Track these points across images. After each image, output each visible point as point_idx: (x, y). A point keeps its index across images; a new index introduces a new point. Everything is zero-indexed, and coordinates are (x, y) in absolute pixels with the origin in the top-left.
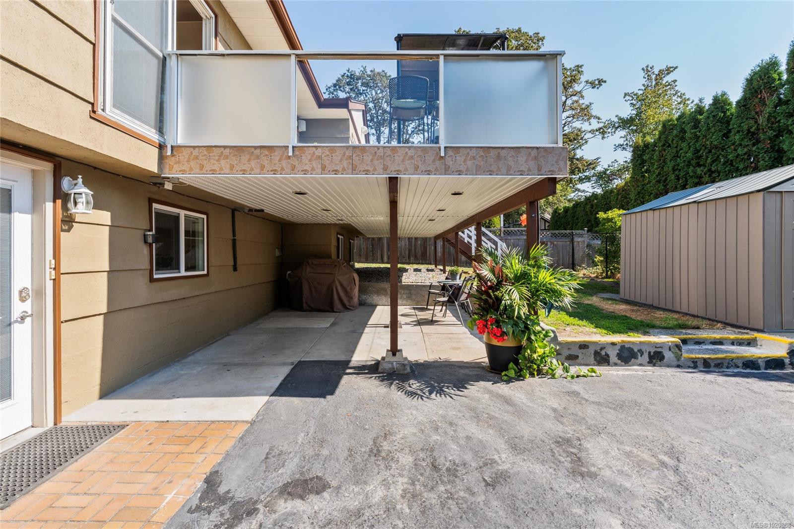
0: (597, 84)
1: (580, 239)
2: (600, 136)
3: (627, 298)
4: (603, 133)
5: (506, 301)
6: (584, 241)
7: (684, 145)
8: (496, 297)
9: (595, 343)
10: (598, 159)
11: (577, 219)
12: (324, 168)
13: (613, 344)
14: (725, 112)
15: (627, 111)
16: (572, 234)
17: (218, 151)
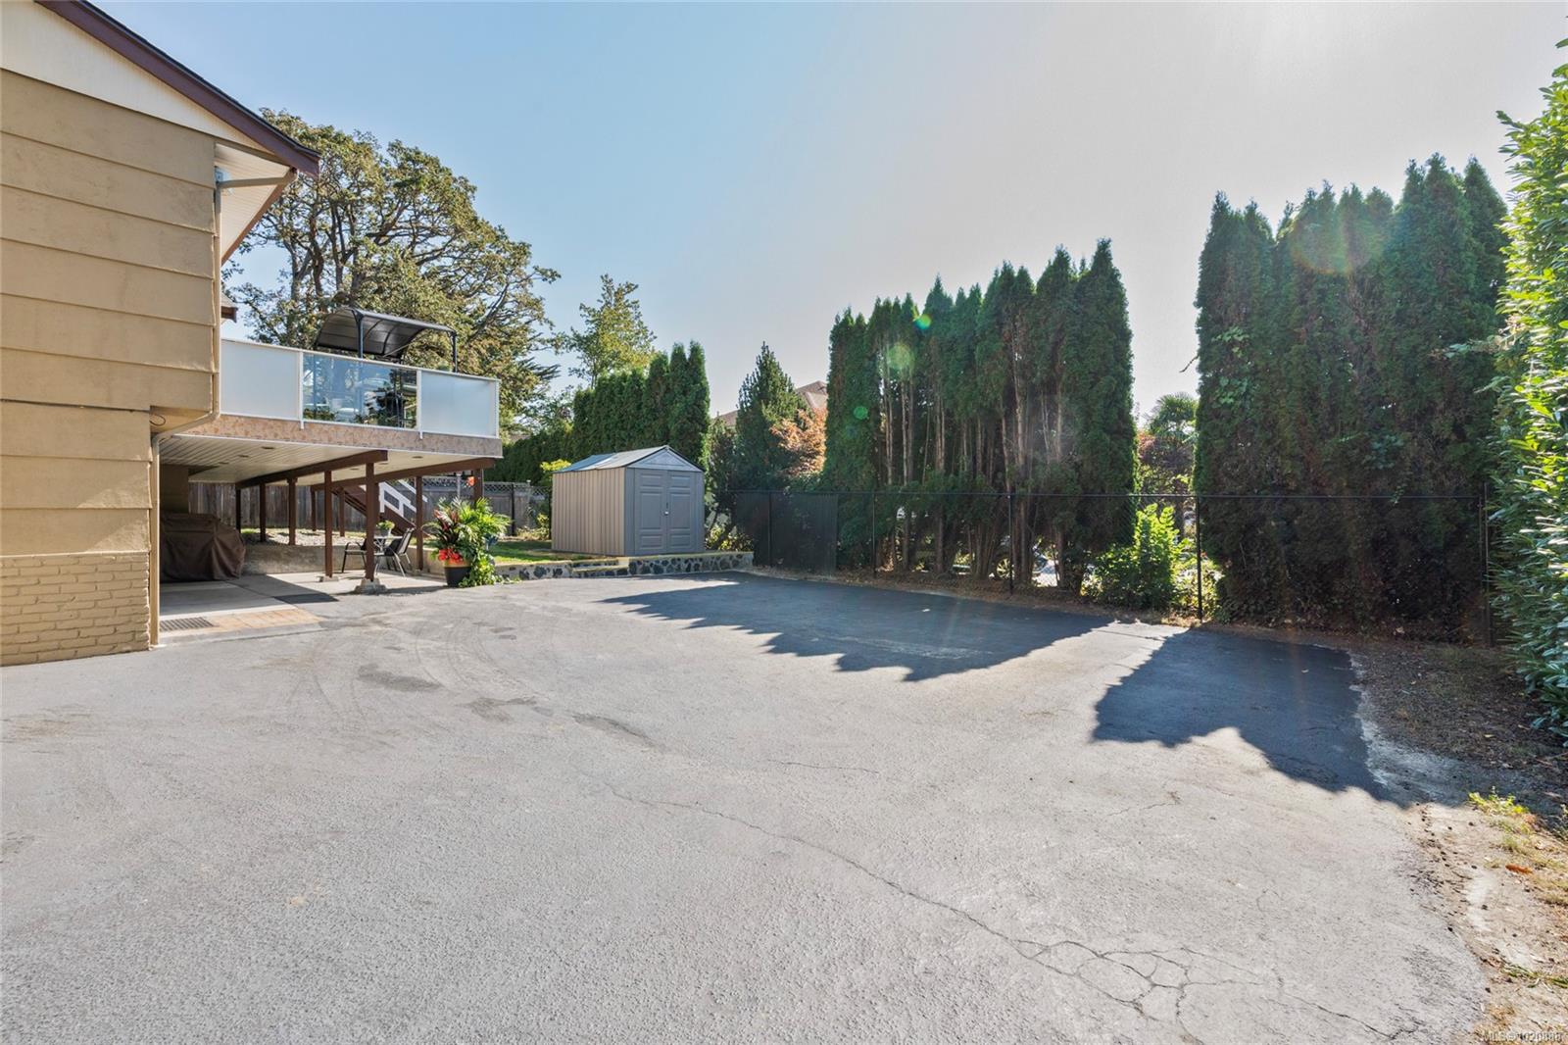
0: (550, 275)
1: (521, 494)
2: (553, 350)
3: (556, 549)
4: (557, 346)
5: (462, 535)
6: (526, 497)
7: (613, 407)
8: (454, 534)
9: (520, 566)
10: (556, 366)
11: (521, 464)
12: (330, 440)
13: (532, 566)
14: (639, 386)
15: (584, 329)
16: (512, 487)
17: (234, 419)
